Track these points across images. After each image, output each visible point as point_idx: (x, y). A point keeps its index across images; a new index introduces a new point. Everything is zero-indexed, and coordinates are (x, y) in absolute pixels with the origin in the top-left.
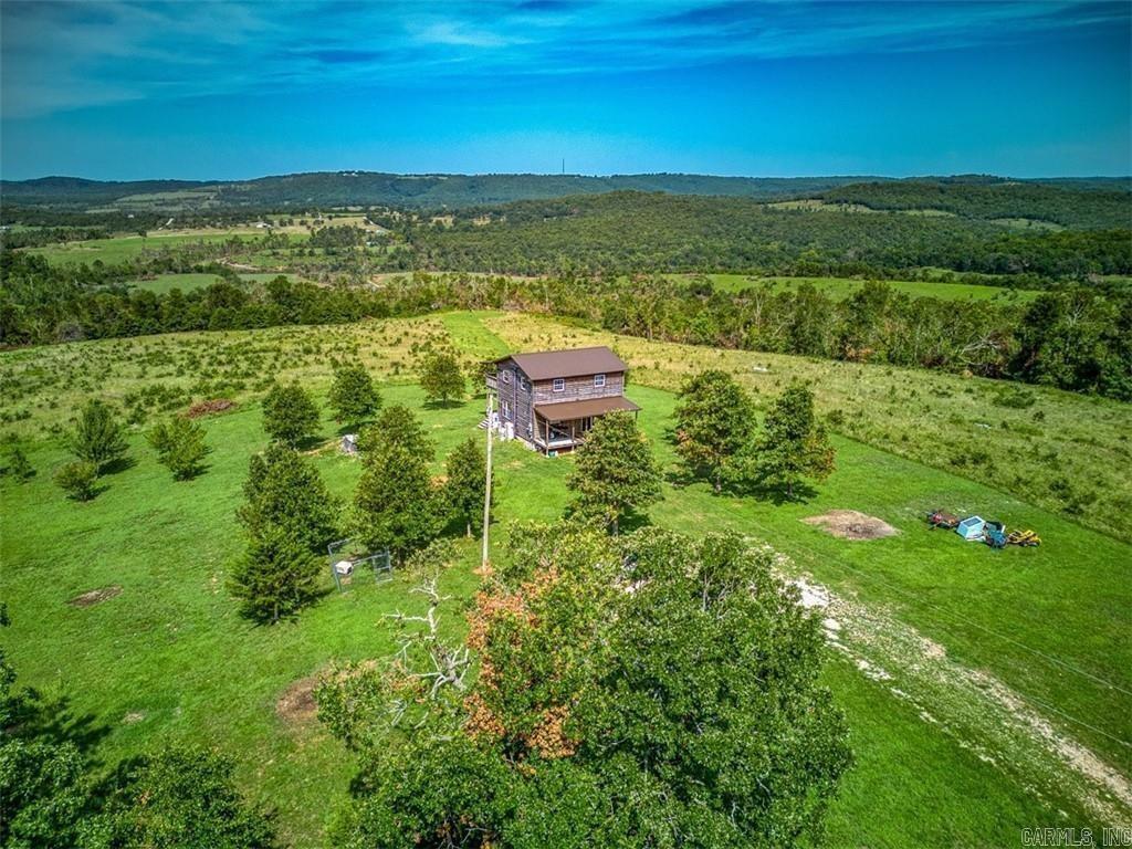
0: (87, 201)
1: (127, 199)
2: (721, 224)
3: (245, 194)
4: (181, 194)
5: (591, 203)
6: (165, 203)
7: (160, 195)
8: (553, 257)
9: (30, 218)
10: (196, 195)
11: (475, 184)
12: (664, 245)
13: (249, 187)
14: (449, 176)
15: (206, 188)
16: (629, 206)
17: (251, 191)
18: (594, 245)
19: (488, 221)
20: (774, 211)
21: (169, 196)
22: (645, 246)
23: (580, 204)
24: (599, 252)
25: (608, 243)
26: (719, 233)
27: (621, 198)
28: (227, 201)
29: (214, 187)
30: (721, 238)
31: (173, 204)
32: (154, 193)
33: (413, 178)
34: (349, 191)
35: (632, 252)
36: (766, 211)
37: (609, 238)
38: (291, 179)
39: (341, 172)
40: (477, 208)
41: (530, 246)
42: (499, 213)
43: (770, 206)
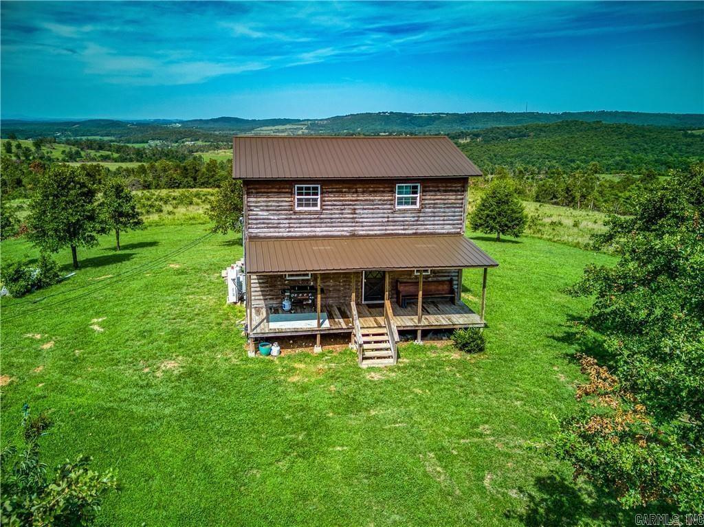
0: (239, 130)
1: (259, 129)
2: (647, 144)
3: (322, 126)
4: (288, 126)
5: (543, 129)
6: (278, 131)
7: (277, 127)
8: (512, 163)
9: (206, 137)
10: (295, 127)
11: (464, 119)
12: (599, 157)
13: (325, 122)
14: (447, 114)
15: (302, 123)
16: (573, 131)
17: (326, 124)
18: (544, 156)
19: (468, 140)
20: (693, 136)
21: (280, 127)
22: (584, 157)
23: (535, 129)
24: (547, 160)
25: (555, 155)
26: (645, 149)
27: (567, 126)
28: (312, 130)
29: (306, 122)
30: (646, 153)
31: (283, 131)
32: (274, 126)
33: (423, 115)
34: (383, 123)
35: (573, 161)
36: (686, 135)
37: (556, 151)
38: (350, 117)
39: (380, 113)
40: (462, 132)
41: (495, 156)
42: (477, 135)
43: (689, 132)
